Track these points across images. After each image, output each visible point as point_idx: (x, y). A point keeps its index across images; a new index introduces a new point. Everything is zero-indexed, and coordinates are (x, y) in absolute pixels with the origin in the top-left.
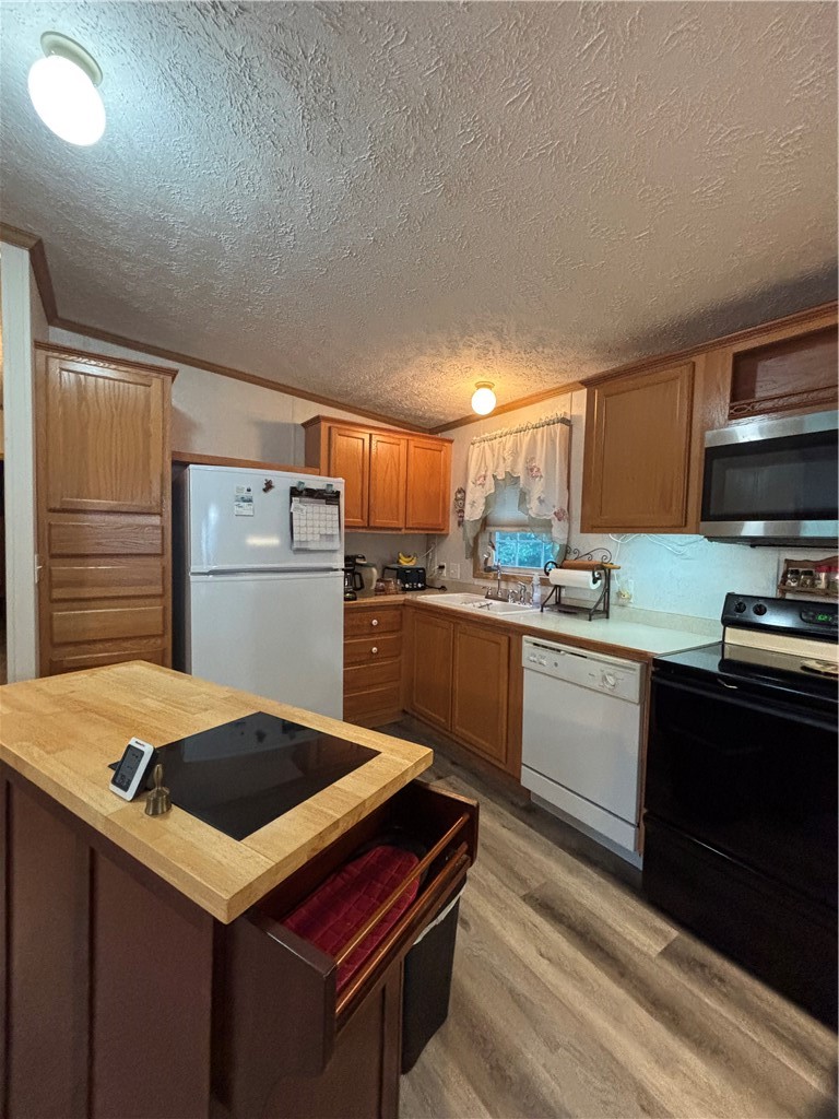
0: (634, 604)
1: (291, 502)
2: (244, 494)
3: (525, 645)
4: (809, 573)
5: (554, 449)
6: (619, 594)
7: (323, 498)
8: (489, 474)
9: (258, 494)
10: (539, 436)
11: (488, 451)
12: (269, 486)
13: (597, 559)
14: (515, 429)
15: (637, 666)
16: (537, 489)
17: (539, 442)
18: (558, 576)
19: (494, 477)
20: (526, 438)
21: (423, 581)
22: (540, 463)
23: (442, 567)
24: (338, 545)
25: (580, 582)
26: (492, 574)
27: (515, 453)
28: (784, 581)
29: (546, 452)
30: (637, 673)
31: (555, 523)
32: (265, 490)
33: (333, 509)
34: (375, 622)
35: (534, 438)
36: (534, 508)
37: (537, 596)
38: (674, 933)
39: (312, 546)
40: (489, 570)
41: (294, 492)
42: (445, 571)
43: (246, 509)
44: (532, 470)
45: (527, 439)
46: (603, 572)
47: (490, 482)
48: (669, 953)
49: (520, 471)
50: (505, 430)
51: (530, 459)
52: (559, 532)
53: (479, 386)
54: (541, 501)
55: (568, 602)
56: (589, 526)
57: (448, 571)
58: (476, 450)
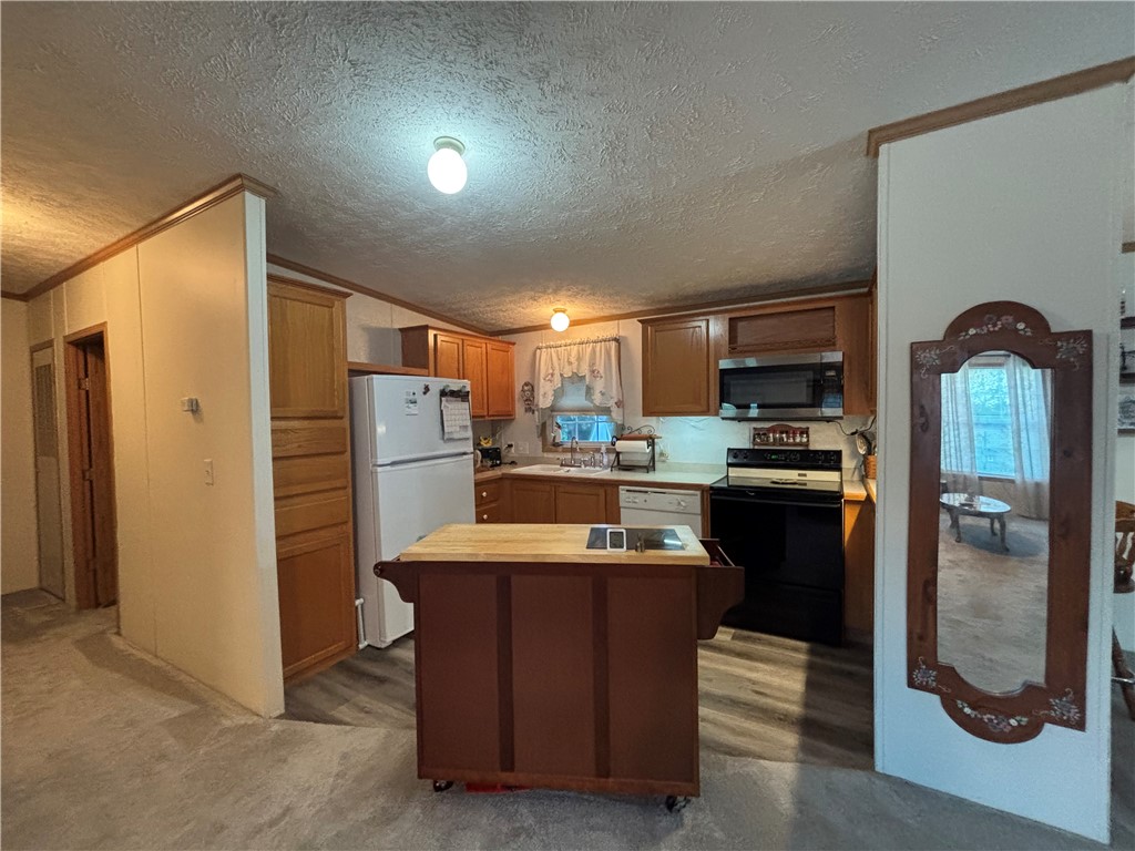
0: (671, 459)
1: (441, 401)
2: (411, 397)
3: (621, 492)
4: (764, 434)
5: (610, 359)
6: (662, 454)
7: (459, 396)
8: (557, 373)
9: (419, 397)
10: (598, 349)
11: (554, 355)
12: (427, 389)
13: (645, 432)
14: (578, 341)
15: (698, 493)
16: (599, 385)
17: (598, 354)
18: (621, 445)
19: (561, 375)
20: (589, 348)
21: (500, 459)
22: (600, 367)
23: (510, 446)
24: (469, 434)
25: (636, 449)
26: (560, 449)
27: (579, 359)
28: (754, 439)
29: (604, 359)
30: (699, 497)
31: (614, 409)
32: (425, 393)
33: (466, 405)
34: (484, 494)
35: (594, 350)
36: (597, 399)
37: (605, 461)
38: (733, 631)
39: (456, 436)
40: (556, 445)
41: (443, 393)
42: (513, 449)
43: (414, 409)
44: (593, 372)
45: (589, 350)
46: (651, 441)
47: (557, 379)
48: (734, 637)
49: (585, 370)
50: (569, 342)
51: (592, 364)
52: (616, 414)
53: (556, 311)
54: (603, 394)
55: (626, 463)
56: (648, 412)
57: (517, 450)
58: (544, 355)
